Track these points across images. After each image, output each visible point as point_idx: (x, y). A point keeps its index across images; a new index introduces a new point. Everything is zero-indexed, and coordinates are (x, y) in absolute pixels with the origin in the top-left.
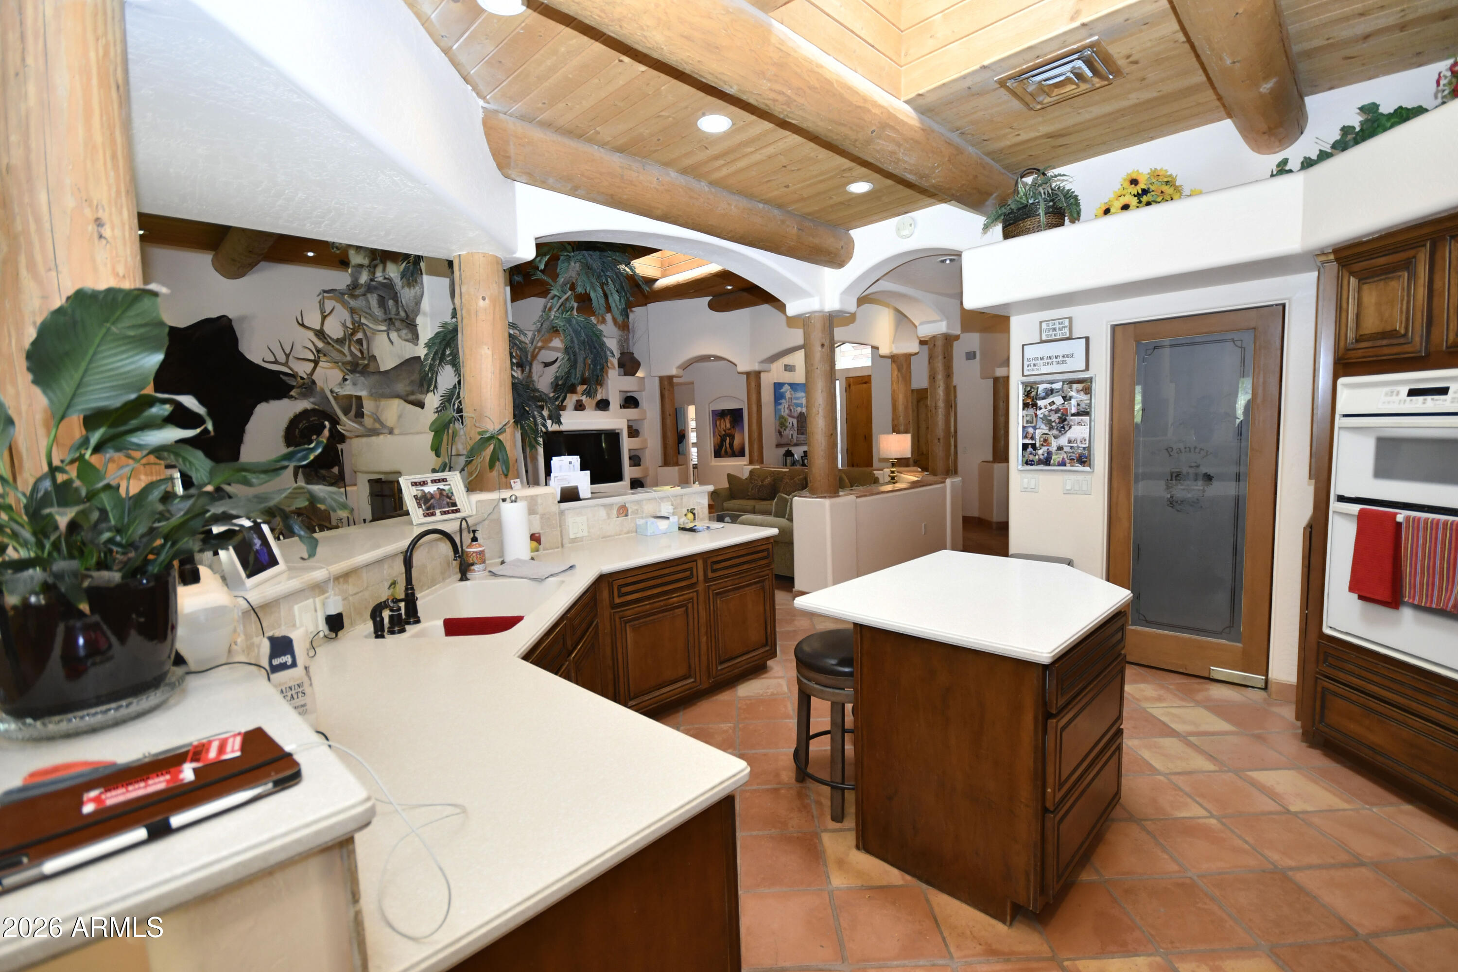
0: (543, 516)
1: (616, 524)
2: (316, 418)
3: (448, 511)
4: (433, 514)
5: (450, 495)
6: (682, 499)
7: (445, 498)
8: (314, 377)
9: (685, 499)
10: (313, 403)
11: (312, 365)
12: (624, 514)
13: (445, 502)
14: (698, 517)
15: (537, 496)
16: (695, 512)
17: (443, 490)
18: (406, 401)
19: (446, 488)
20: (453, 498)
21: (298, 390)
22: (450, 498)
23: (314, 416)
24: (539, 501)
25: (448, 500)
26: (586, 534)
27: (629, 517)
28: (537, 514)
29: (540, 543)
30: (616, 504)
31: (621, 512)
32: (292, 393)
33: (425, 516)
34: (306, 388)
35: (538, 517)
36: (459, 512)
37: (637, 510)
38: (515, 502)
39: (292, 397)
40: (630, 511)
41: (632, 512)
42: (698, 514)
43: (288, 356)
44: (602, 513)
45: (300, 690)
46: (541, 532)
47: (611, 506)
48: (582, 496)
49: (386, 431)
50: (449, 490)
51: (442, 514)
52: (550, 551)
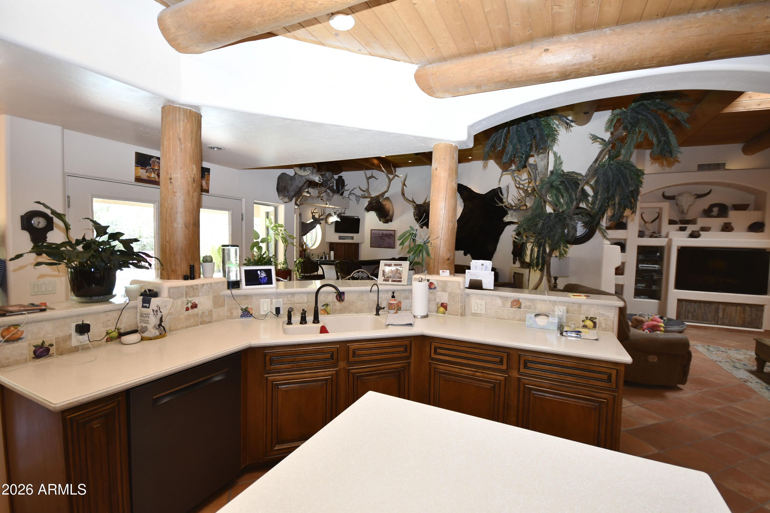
0: (450, 294)
1: (509, 311)
3: (395, 280)
4: (388, 281)
5: (401, 273)
6: (580, 307)
7: (398, 274)
9: (584, 308)
12: (517, 306)
13: (397, 276)
14: (599, 327)
15: (448, 281)
16: (597, 321)
17: (399, 270)
19: (401, 269)
20: (401, 275)
22: (400, 274)
24: (449, 285)
25: (399, 275)
26: (483, 312)
27: (522, 309)
28: (447, 292)
29: (446, 310)
30: (511, 298)
31: (515, 304)
33: (384, 281)
35: (447, 294)
36: (401, 282)
37: (530, 306)
38: (421, 282)
40: (523, 305)
41: (524, 306)
42: (600, 323)
44: (499, 302)
45: (148, 316)
46: (448, 303)
47: (506, 298)
48: (484, 287)
50: (401, 270)
51: (392, 281)
52: (452, 316)
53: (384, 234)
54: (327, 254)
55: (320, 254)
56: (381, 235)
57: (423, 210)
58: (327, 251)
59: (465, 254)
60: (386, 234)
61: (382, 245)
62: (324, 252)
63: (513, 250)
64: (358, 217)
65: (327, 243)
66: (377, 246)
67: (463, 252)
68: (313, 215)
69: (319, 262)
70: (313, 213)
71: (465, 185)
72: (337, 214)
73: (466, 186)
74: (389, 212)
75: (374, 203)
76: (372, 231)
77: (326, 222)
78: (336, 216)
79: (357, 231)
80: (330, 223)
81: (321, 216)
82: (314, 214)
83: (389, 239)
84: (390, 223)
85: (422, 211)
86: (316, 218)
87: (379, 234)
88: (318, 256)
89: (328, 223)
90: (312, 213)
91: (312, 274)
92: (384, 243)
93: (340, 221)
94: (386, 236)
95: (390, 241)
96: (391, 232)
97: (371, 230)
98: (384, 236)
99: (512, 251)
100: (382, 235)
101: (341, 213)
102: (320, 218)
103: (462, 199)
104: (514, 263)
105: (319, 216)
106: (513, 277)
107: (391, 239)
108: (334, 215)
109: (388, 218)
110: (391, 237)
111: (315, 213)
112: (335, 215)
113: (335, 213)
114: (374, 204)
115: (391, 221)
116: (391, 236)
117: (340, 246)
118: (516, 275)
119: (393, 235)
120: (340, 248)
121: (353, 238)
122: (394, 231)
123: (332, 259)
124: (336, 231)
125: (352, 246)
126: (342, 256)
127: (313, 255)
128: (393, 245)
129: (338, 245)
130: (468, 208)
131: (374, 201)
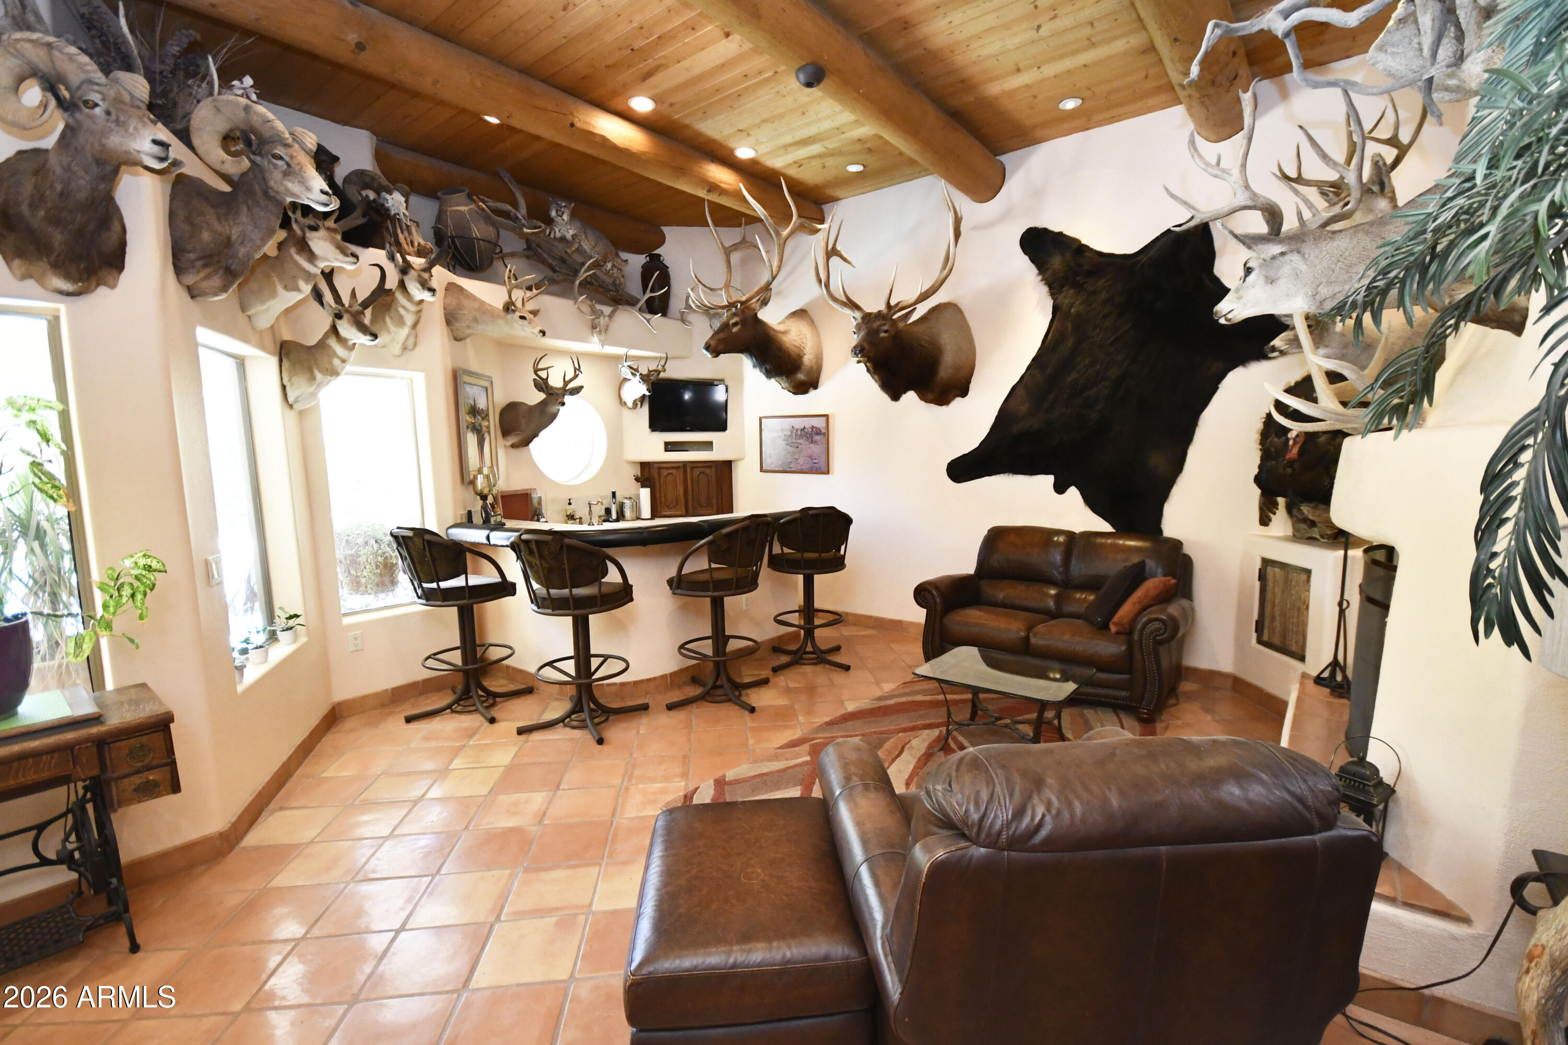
32: (1276, 341)
53: (799, 430)
56: (791, 433)
57: (886, 332)
58: (625, 489)
59: (1060, 488)
60: (803, 430)
61: (792, 467)
62: (614, 494)
63: (1260, 467)
64: (722, 380)
65: (631, 462)
66: (778, 469)
67: (1050, 479)
68: (538, 377)
70: (540, 368)
72: (644, 374)
73: (1061, 234)
74: (800, 357)
75: (735, 324)
76: (763, 421)
77: (622, 401)
78: (639, 377)
79: (721, 426)
80: (630, 405)
81: (571, 380)
83: (813, 446)
84: (813, 393)
85: (883, 335)
86: (555, 388)
87: (784, 430)
88: (590, 505)
89: (625, 404)
90: (536, 372)
91: (444, 585)
92: (797, 457)
94: (803, 437)
95: (816, 450)
96: (820, 423)
97: (760, 419)
98: (798, 434)
99: (1256, 471)
100: (793, 432)
101: (657, 371)
102: (568, 387)
103: (1046, 284)
104: (1265, 521)
105: (566, 383)
106: (1259, 580)
107: (817, 443)
108: (629, 375)
109: (801, 376)
110: (817, 438)
111: (547, 369)
112: (635, 375)
113: (634, 370)
114: (735, 330)
115: (815, 387)
116: (818, 434)
117: (671, 471)
118: (1269, 569)
119: (823, 431)
120: (670, 477)
121: (708, 445)
122: (824, 419)
123: (646, 511)
124: (655, 425)
125: (708, 471)
126: (677, 502)
127: (570, 504)
128: (823, 464)
129: (664, 471)
130: (1067, 314)
131: (733, 321)
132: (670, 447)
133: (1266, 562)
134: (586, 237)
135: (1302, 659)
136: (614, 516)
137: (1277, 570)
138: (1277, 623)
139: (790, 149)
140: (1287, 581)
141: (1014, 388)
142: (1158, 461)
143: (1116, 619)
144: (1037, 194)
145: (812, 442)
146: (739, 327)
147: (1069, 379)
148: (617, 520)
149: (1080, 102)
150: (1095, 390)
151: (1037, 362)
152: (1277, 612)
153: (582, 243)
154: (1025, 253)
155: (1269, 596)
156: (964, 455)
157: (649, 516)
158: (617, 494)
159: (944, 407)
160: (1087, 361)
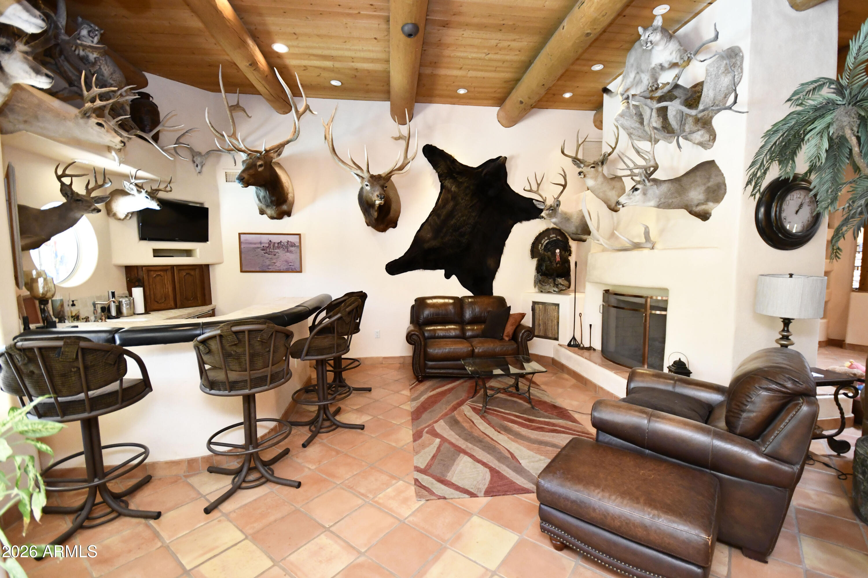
2: (554, 235)
8: (560, 199)
10: (555, 224)
11: (562, 188)
18: (691, 212)
21: (547, 212)
23: (553, 234)
32: (543, 214)
34: (552, 210)
39: (543, 217)
43: (539, 185)
49: (650, 245)
53: (274, 243)
54: (122, 297)
55: (99, 298)
56: (267, 245)
57: (386, 187)
58: (121, 289)
59: (447, 276)
60: (278, 243)
61: (270, 267)
62: (113, 293)
64: (202, 204)
65: (119, 267)
66: (258, 270)
67: (442, 272)
68: (63, 184)
69: (117, 337)
70: (64, 175)
71: (441, 148)
72: (146, 192)
73: (443, 151)
74: (287, 194)
75: (261, 166)
76: (242, 235)
77: (109, 212)
78: (144, 194)
79: (203, 237)
80: (122, 216)
81: (93, 189)
82: (67, 181)
83: (288, 254)
84: (286, 219)
85: (385, 189)
86: (78, 194)
87: (261, 243)
88: (94, 305)
89: (115, 215)
90: (59, 178)
92: (274, 261)
93: (158, 208)
94: (278, 248)
95: (290, 257)
96: (294, 239)
97: (240, 234)
98: (274, 246)
100: (270, 244)
101: (158, 190)
102: (90, 196)
103: (437, 174)
105: (89, 191)
106: (532, 310)
107: (291, 252)
108: (135, 192)
109: (285, 207)
110: (292, 249)
111: (71, 176)
112: (139, 192)
113: (140, 187)
114: (260, 169)
115: (289, 215)
116: (292, 246)
117: (159, 273)
118: (537, 306)
119: (297, 244)
120: (158, 278)
121: (188, 253)
122: (298, 236)
123: (140, 307)
124: (144, 236)
125: (192, 273)
126: (166, 297)
127: (73, 305)
128: (297, 265)
129: (152, 273)
130: (449, 191)
131: (259, 163)
132: (157, 253)
133: (534, 303)
134: (106, 64)
135: (557, 339)
136: (114, 313)
137: (541, 306)
138: (541, 327)
139: (312, 57)
140: (545, 310)
141: (423, 225)
142: (491, 262)
143: (505, 334)
144: (430, 128)
145: (288, 251)
146: (263, 168)
147: (452, 222)
148: (117, 317)
149: (466, 91)
150: (464, 229)
151: (434, 213)
152: (541, 322)
153: (102, 67)
154: (426, 157)
155: (537, 316)
156: (395, 260)
157: (143, 311)
158: (116, 294)
159: (383, 233)
160: (460, 214)
